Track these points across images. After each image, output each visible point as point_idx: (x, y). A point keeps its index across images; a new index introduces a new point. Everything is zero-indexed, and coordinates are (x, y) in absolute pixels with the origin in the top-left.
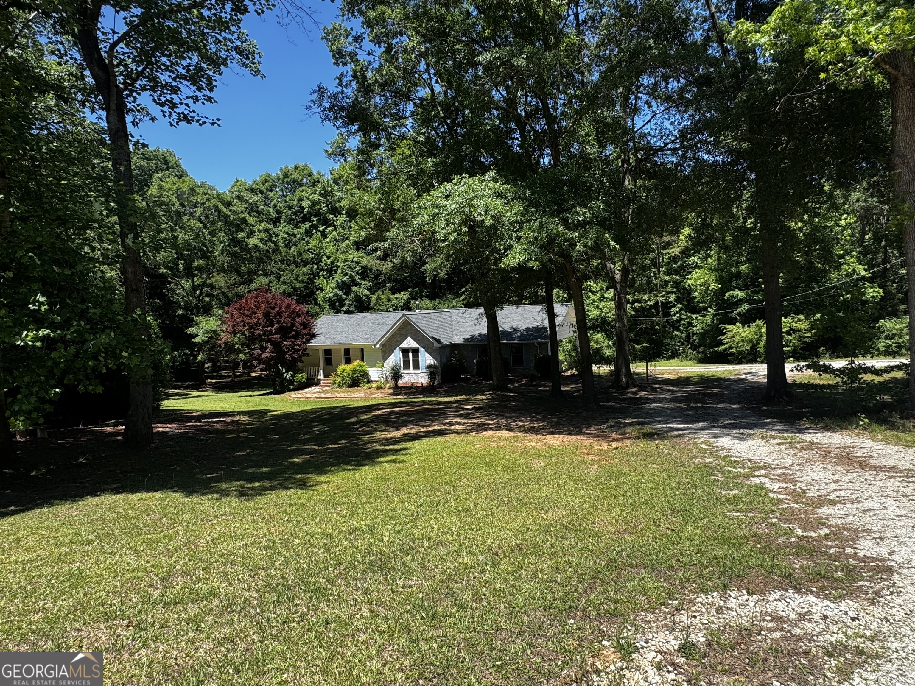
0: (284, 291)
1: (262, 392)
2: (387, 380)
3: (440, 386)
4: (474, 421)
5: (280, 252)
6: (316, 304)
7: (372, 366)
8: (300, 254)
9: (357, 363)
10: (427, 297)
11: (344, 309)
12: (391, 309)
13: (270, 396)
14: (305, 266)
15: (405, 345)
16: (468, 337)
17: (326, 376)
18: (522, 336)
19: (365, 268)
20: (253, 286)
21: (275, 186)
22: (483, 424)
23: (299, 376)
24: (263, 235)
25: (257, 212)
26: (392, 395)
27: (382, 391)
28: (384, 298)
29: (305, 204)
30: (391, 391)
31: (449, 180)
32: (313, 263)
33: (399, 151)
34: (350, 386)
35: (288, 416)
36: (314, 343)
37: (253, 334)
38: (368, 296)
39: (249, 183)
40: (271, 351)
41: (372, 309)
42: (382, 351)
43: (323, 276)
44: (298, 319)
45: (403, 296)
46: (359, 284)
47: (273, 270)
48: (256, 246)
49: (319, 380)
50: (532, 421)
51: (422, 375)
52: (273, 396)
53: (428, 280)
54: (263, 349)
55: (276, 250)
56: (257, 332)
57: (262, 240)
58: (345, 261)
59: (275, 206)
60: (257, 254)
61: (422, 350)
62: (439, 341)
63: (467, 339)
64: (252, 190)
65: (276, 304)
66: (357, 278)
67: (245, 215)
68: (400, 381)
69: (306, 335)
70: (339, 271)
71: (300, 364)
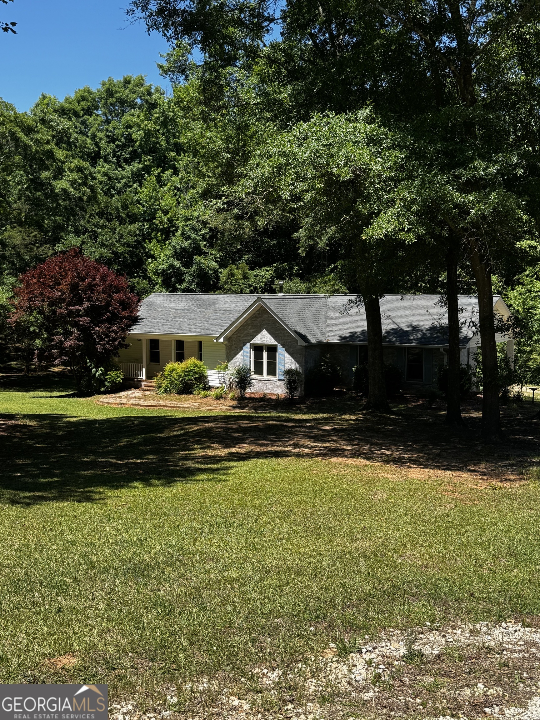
0: (101, 256)
1: (63, 394)
2: (231, 387)
3: (302, 400)
4: (327, 445)
5: (97, 202)
6: (145, 277)
7: (212, 367)
8: (125, 206)
9: (191, 362)
10: (298, 275)
11: (183, 286)
12: (247, 291)
13: (71, 399)
14: (131, 223)
15: (258, 340)
16: (347, 335)
17: (149, 376)
18: (424, 339)
19: (214, 230)
20: (59, 247)
21: (97, 108)
22: (337, 450)
23: (113, 374)
24: (76, 176)
25: (69, 143)
26: (234, 407)
27: (222, 401)
28: (238, 274)
29: (137, 135)
30: (235, 403)
31: (306, 119)
32: (144, 220)
33: (256, 69)
34: (180, 392)
35: (89, 423)
36: (137, 329)
37: (54, 312)
38: (216, 271)
39: (61, 100)
40: (78, 339)
41: (221, 288)
42: (227, 347)
43: (156, 238)
44: (116, 296)
45: (266, 273)
46: (205, 254)
47: (88, 226)
48: (65, 191)
49: (141, 381)
50: (405, 451)
51: (278, 383)
52: (76, 399)
53: (302, 252)
54: (67, 334)
55: (93, 198)
56: (59, 311)
57: (73, 183)
58: (187, 219)
59: (94, 137)
60: (67, 203)
61: (281, 350)
62: (304, 338)
63: (345, 338)
64: (63, 112)
65: (88, 274)
66: (202, 244)
67: (53, 145)
68: (247, 390)
69: (125, 317)
70: (178, 233)
71: (116, 359)
